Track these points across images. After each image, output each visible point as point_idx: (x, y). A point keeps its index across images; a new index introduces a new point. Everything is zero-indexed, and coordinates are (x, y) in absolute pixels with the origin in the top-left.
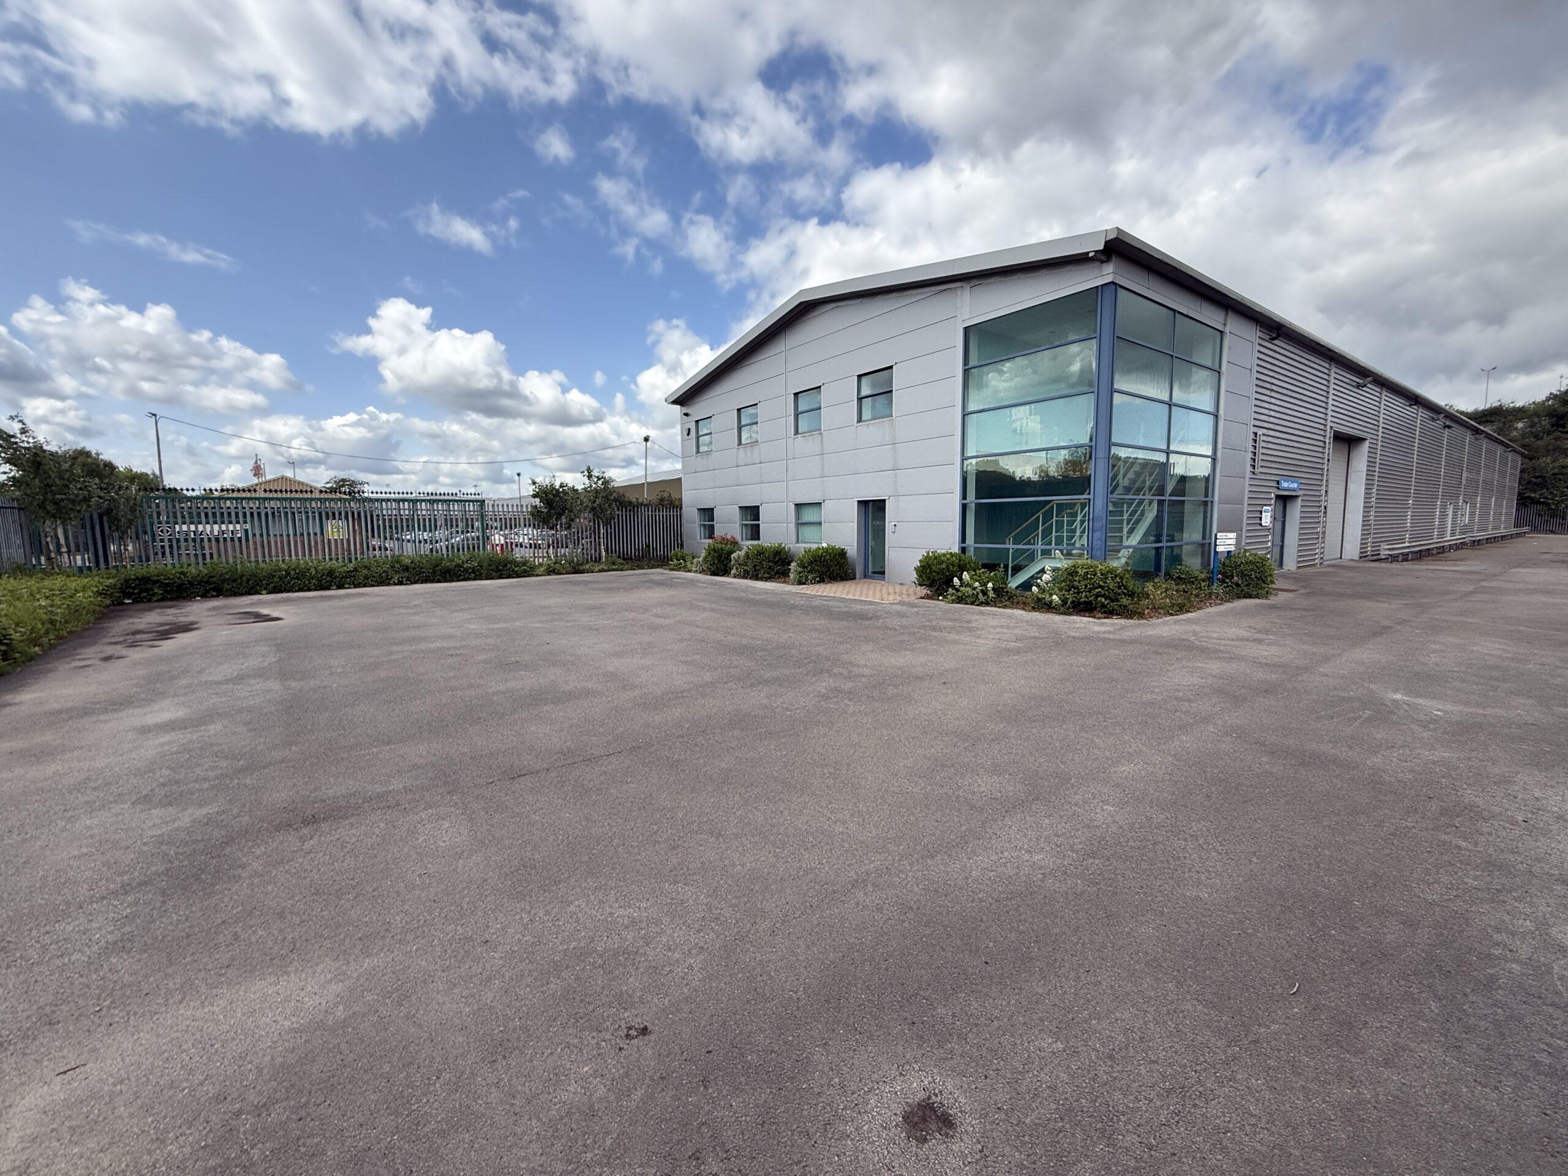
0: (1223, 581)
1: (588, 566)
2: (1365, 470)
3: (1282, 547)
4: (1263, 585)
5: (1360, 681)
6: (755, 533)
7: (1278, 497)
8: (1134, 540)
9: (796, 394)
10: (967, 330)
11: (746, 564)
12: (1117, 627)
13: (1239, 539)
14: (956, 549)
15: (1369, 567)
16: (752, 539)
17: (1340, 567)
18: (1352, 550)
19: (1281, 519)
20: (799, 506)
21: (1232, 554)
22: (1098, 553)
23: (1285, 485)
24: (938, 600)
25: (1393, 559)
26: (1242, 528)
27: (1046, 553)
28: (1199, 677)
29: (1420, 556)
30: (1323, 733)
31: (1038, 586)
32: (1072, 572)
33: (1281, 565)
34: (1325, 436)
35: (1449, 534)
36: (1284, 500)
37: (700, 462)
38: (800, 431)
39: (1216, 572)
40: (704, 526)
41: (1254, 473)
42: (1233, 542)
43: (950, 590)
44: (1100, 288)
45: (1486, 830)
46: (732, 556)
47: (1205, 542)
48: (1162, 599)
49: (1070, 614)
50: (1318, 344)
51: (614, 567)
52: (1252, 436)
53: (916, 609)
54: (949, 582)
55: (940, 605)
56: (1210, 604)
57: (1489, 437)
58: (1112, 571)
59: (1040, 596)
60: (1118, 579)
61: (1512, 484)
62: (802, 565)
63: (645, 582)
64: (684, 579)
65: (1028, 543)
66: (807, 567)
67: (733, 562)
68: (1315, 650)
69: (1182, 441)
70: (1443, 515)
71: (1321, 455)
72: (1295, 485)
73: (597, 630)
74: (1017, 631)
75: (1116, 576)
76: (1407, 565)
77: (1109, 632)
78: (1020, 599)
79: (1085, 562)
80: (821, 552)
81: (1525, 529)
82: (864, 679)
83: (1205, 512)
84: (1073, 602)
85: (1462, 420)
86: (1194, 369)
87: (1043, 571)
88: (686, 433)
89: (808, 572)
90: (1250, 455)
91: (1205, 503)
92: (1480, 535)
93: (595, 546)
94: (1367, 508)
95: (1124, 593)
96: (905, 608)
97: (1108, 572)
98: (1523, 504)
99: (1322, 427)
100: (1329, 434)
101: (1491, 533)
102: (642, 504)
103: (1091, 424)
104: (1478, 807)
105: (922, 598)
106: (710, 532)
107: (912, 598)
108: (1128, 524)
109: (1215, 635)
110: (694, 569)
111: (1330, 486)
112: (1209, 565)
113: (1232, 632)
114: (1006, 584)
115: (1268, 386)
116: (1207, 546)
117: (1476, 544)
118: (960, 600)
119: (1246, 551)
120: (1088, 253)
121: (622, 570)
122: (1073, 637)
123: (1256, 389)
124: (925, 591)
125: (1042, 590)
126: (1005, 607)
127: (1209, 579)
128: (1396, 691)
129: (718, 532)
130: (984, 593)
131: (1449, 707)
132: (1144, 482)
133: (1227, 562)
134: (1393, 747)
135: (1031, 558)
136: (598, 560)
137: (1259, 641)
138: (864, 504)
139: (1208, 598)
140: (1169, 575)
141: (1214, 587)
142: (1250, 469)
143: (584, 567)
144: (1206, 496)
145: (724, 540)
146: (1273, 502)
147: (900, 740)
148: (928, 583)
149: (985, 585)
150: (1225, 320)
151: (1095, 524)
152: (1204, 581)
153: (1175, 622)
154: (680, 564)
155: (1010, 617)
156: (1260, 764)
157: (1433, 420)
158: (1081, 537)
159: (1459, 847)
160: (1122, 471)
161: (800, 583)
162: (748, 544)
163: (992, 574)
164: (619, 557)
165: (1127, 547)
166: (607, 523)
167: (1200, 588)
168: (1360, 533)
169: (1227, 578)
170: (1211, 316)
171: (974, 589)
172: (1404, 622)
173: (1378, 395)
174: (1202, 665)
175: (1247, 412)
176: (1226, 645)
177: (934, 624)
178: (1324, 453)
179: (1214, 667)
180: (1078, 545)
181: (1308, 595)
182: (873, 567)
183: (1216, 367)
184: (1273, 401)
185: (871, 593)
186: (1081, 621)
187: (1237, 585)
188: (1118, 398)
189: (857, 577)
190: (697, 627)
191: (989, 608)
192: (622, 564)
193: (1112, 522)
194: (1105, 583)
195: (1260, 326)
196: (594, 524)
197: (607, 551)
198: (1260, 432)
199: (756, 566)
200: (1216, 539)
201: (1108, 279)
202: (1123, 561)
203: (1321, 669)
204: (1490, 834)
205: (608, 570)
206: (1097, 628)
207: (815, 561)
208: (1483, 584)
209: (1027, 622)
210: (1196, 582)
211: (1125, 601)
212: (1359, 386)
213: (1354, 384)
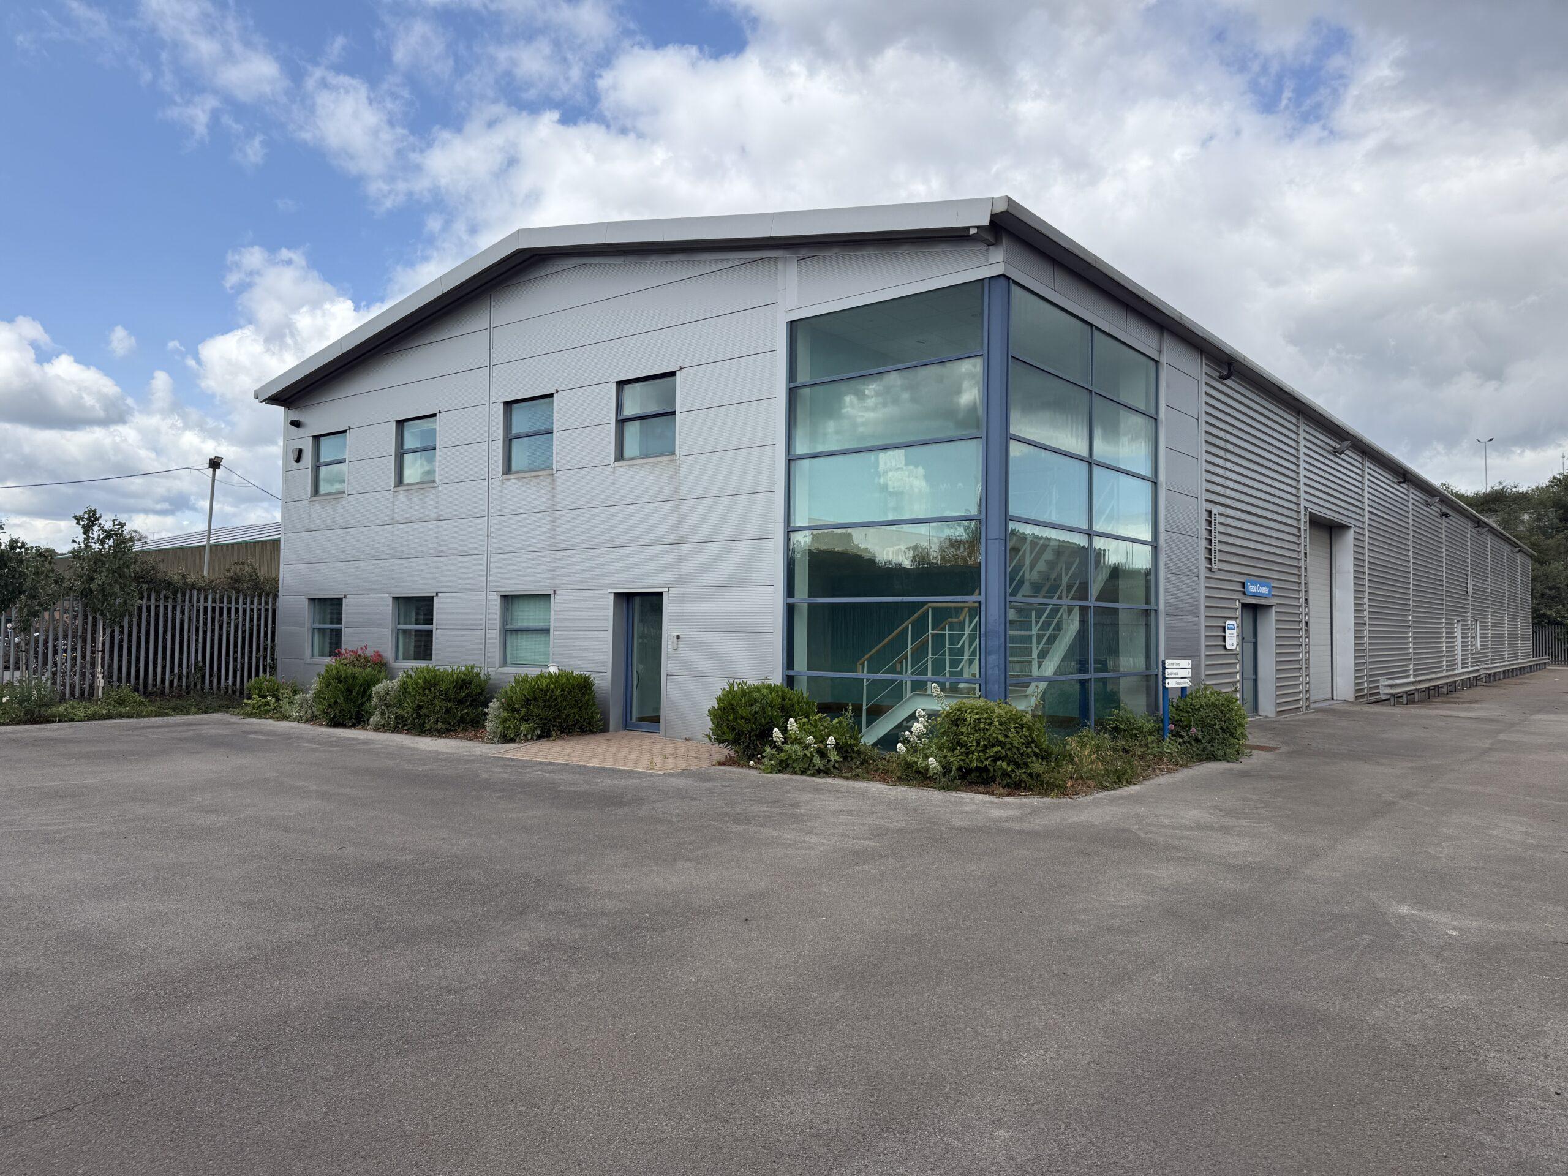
0: (1177, 735)
1: (62, 708)
2: (1352, 571)
3: (1256, 681)
4: (1232, 741)
5: (1357, 889)
6: (423, 646)
7: (1244, 606)
8: (1050, 667)
9: (508, 405)
10: (792, 324)
11: (400, 704)
12: (1026, 810)
13: (1195, 669)
14: (777, 679)
15: (1367, 713)
16: (416, 659)
17: (1331, 711)
18: (1345, 688)
19: (1251, 639)
20: (508, 599)
21: (1188, 692)
22: (994, 688)
23: (1252, 588)
24: (748, 766)
25: (1396, 699)
26: (1199, 652)
27: (919, 687)
28: (1143, 891)
29: (1429, 695)
30: (1311, 975)
31: (906, 742)
32: (956, 719)
33: (1256, 708)
34: (1298, 520)
35: (1460, 665)
36: (1254, 611)
37: (319, 512)
38: (514, 468)
39: (1166, 720)
40: (322, 631)
41: (1210, 570)
42: (1187, 673)
43: (768, 749)
44: (986, 282)
45: (1513, 1113)
46: (374, 689)
47: (1149, 672)
48: (1092, 763)
49: (957, 789)
50: (1281, 389)
51: (122, 710)
52: (1205, 515)
53: (708, 785)
54: (765, 735)
55: (751, 775)
56: (1161, 770)
57: (1492, 530)
58: (1016, 718)
59: (909, 758)
60: (1025, 732)
61: (1524, 596)
62: (509, 706)
63: (186, 740)
64: (272, 733)
65: (892, 670)
66: (518, 711)
67: (375, 700)
68: (1299, 841)
69: (1110, 518)
70: (1451, 637)
71: (1295, 547)
72: (1265, 590)
73: (62, 841)
74: (873, 820)
75: (1022, 726)
76: (1413, 710)
77: (1013, 819)
78: (879, 764)
79: (975, 702)
80: (545, 682)
81: (1545, 658)
82: (603, 921)
83: (1148, 626)
84: (960, 769)
85: (1460, 506)
86: (1123, 412)
87: (913, 717)
88: (292, 458)
89: (521, 719)
90: (1204, 544)
91: (1147, 613)
92: (1496, 667)
93: (83, 666)
94: (1358, 625)
95: (1036, 755)
96: (690, 782)
97: (1010, 719)
98: (1539, 623)
99: (1294, 507)
100: (1304, 518)
101: (1507, 664)
102: (193, 587)
103: (980, 486)
104: (1504, 1077)
105: (721, 764)
106: (333, 641)
107: (704, 765)
108: (1039, 643)
109: (1167, 821)
110: (294, 714)
111: (1310, 592)
112: (1158, 710)
113: (1193, 815)
114: (856, 739)
115: (1222, 444)
116: (1153, 679)
117: (1492, 678)
118: (784, 766)
119: (1206, 687)
120: (968, 228)
121: (139, 716)
122: (960, 829)
123: (1205, 447)
124: (726, 752)
125: (913, 749)
126: (855, 777)
127: (1158, 730)
128: (1401, 902)
129: (350, 641)
130: (822, 754)
131: (1466, 923)
132: (1059, 577)
133: (1181, 704)
134: (1399, 991)
135: (897, 694)
136: (88, 695)
137: (1226, 829)
138: (625, 599)
139: (1156, 762)
140: (1102, 724)
141: (1165, 744)
142: (1204, 563)
143: (54, 710)
144: (1148, 602)
145: (359, 659)
146: (1238, 613)
147: (658, 1037)
148: (730, 737)
149: (822, 740)
150: (1160, 345)
151: (989, 642)
152: (1151, 734)
153: (1112, 801)
154: (268, 704)
155: (863, 794)
156: (1226, 1034)
157: (1427, 504)
158: (971, 662)
159: (1481, 1145)
160: (1028, 562)
161: (506, 739)
162: (407, 667)
163: (834, 722)
164: (137, 690)
165: (1040, 679)
166: (115, 620)
167: (1146, 745)
168: (1352, 662)
169: (1183, 728)
170: (1141, 337)
171: (807, 747)
172: (1409, 795)
173: (1359, 465)
174: (1147, 871)
175: (1195, 478)
176: (1182, 838)
177: (738, 809)
178: (1299, 544)
179: (1166, 873)
180: (966, 675)
181: (1290, 754)
182: (641, 706)
183: (1152, 412)
184: (1229, 465)
185: (633, 756)
186: (972, 802)
187: (1197, 740)
188: (1015, 449)
189: (611, 728)
190: (286, 829)
191: (830, 780)
192: (141, 704)
193: (1013, 639)
194: (1007, 736)
195: (1206, 358)
196: (85, 622)
197: (108, 678)
198: (1215, 510)
199: (420, 707)
200: (1164, 668)
201: (998, 270)
202: (1033, 701)
203: (1308, 872)
204: (1518, 1118)
205: (109, 717)
206: (996, 813)
207: (535, 699)
208: (1502, 737)
209: (889, 803)
210: (1141, 736)
211: (1037, 767)
212: (1336, 452)
213: (1330, 449)
